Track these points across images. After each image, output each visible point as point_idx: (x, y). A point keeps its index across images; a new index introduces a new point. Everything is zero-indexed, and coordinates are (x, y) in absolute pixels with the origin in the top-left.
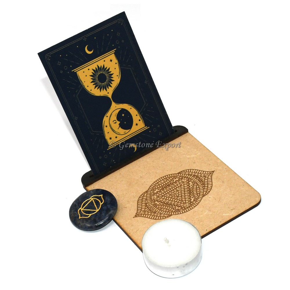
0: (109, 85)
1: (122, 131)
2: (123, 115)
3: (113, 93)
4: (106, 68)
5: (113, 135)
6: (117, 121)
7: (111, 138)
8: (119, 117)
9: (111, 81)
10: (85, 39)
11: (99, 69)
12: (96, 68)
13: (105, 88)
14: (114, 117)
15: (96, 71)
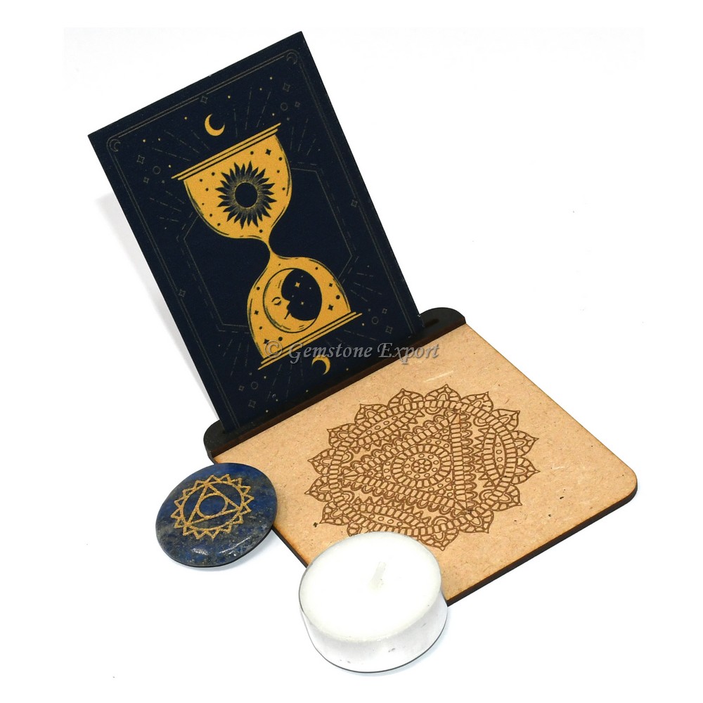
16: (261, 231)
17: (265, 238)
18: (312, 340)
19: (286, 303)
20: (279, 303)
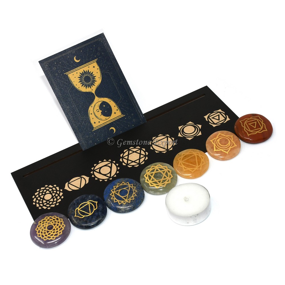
0: (93, 84)
1: (103, 117)
2: (104, 106)
3: (96, 90)
4: (90, 72)
5: (97, 120)
6: (99, 110)
7: (95, 123)
8: (101, 107)
9: (94, 81)
10: (74, 52)
11: (85, 73)
12: (82, 72)
13: (90, 86)
14: (97, 107)
15: (82, 74)
16: (92, 90)
17: (94, 92)
18: (109, 123)
19: (101, 111)
20: (98, 111)
